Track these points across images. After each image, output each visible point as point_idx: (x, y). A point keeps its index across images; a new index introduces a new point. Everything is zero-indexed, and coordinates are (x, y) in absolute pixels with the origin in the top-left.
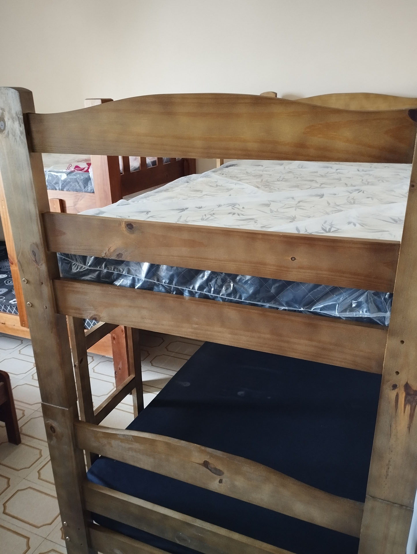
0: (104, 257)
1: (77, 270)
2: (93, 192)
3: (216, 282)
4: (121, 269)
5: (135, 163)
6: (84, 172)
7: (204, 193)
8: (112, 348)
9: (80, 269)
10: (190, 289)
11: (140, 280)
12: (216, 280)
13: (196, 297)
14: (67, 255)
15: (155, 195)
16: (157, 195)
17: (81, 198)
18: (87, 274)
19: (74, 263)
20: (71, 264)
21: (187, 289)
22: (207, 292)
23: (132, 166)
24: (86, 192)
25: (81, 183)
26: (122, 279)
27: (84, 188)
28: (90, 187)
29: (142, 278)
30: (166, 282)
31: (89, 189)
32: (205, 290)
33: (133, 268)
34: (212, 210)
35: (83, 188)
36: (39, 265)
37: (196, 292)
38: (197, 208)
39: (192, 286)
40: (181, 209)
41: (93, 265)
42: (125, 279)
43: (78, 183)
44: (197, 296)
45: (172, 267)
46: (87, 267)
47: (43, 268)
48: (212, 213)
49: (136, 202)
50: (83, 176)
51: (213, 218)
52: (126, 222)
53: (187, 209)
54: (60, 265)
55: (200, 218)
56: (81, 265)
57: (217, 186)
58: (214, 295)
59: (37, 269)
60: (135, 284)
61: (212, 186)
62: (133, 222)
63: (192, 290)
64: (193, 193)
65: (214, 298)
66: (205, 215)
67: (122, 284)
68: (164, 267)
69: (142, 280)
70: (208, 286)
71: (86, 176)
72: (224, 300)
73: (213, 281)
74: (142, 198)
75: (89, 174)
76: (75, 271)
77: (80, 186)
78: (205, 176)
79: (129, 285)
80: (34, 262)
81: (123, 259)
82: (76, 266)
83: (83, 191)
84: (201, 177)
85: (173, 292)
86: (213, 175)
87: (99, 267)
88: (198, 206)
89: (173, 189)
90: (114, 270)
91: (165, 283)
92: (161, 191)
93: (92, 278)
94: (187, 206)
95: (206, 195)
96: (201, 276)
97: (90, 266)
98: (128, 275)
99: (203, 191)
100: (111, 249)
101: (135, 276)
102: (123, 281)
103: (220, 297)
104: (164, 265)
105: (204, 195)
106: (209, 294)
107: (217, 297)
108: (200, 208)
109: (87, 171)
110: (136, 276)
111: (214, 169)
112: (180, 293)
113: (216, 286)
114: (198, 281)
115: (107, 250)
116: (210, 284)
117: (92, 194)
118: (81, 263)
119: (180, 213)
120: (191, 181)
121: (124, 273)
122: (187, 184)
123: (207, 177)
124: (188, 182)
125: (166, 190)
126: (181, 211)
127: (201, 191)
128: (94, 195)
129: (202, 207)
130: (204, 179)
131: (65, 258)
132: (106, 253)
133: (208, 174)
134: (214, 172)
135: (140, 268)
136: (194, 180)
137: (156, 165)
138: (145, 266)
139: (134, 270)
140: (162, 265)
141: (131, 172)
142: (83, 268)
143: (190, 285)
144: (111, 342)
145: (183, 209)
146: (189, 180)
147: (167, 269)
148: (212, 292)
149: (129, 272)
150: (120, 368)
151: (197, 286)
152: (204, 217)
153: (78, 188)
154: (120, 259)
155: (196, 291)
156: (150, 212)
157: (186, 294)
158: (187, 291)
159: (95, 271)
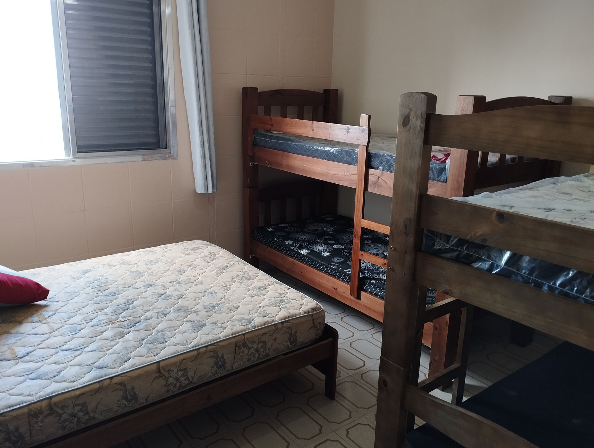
0: (469, 239)
1: (440, 247)
2: (446, 182)
3: (580, 283)
4: (481, 254)
5: (493, 158)
6: (441, 162)
7: (574, 197)
8: (432, 337)
9: (442, 246)
10: (551, 284)
11: (499, 266)
12: (581, 281)
13: (555, 293)
14: (433, 233)
15: (518, 192)
16: (521, 192)
17: (432, 186)
18: (448, 252)
19: (437, 241)
20: (435, 241)
21: (547, 283)
22: (569, 290)
23: (490, 161)
24: (438, 181)
25: (435, 172)
26: (481, 262)
27: (438, 177)
28: (443, 176)
29: (502, 265)
30: (526, 273)
31: (443, 178)
32: (566, 288)
33: (493, 254)
34: (584, 214)
35: (436, 177)
36: (407, 237)
37: (556, 289)
38: (565, 211)
39: (553, 282)
40: (547, 208)
41: (455, 245)
42: (484, 263)
43: (433, 172)
44: (557, 292)
45: (536, 260)
46: (449, 246)
47: (411, 240)
48: (583, 217)
49: (499, 196)
50: (439, 165)
51: (584, 222)
52: (497, 212)
53: (554, 209)
54: (424, 240)
55: (570, 220)
56: (444, 243)
57: (589, 191)
58: (576, 294)
59: (405, 240)
60: (493, 270)
61: (584, 191)
62: (504, 213)
63: (552, 285)
64: (561, 195)
65: (575, 298)
66: (575, 218)
67: (479, 267)
68: (527, 259)
69: (501, 267)
70: (571, 284)
71: (442, 166)
72: (586, 301)
73: (578, 281)
74: (505, 193)
75: (446, 164)
76: (438, 248)
77: (434, 175)
78: (575, 179)
79: (486, 268)
80: (404, 234)
81: (487, 244)
82: (439, 244)
83: (436, 179)
84: (570, 180)
85: (531, 283)
86: (585, 179)
87: (460, 248)
88: (567, 208)
89: (538, 189)
90: (474, 253)
91: (524, 273)
92: (525, 189)
93: (452, 257)
94: (554, 207)
95: (576, 199)
96: (565, 274)
97: (452, 246)
98: (488, 260)
99: (572, 195)
100: (477, 233)
101: (494, 262)
102: (481, 264)
103: (583, 298)
104: (527, 257)
105: (573, 199)
106: (570, 292)
107: (579, 297)
108: (569, 211)
109: (444, 161)
110: (496, 261)
111: (587, 173)
112: (539, 286)
113: (580, 287)
114: (561, 278)
115: (473, 234)
116: (573, 283)
117: (444, 184)
118: (444, 242)
119: (547, 212)
120: (559, 183)
121: (484, 257)
122: (553, 185)
123: (577, 181)
124: (555, 184)
125: (531, 189)
126: (548, 211)
127: (571, 195)
128: (446, 185)
129: (571, 210)
130: (573, 182)
131: (430, 235)
132: (471, 237)
133: (580, 178)
134: (586, 176)
135: (501, 255)
136: (562, 182)
137: (515, 162)
138: (507, 255)
139: (494, 256)
140: (525, 256)
141: (488, 167)
142: (445, 246)
143: (551, 280)
144: (432, 331)
145: (550, 209)
146: (557, 181)
147: (529, 261)
148: (574, 291)
149: (489, 257)
150: (437, 359)
151: (558, 283)
152: (574, 220)
153: (431, 176)
154: (484, 244)
155: (557, 287)
156: (514, 207)
157: (545, 288)
158: (546, 286)
159: (455, 251)
